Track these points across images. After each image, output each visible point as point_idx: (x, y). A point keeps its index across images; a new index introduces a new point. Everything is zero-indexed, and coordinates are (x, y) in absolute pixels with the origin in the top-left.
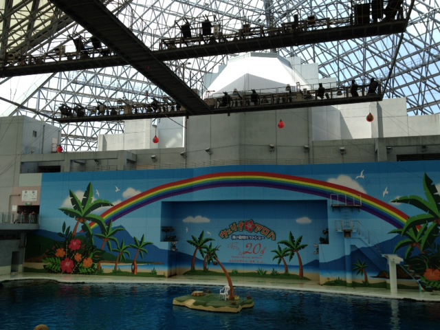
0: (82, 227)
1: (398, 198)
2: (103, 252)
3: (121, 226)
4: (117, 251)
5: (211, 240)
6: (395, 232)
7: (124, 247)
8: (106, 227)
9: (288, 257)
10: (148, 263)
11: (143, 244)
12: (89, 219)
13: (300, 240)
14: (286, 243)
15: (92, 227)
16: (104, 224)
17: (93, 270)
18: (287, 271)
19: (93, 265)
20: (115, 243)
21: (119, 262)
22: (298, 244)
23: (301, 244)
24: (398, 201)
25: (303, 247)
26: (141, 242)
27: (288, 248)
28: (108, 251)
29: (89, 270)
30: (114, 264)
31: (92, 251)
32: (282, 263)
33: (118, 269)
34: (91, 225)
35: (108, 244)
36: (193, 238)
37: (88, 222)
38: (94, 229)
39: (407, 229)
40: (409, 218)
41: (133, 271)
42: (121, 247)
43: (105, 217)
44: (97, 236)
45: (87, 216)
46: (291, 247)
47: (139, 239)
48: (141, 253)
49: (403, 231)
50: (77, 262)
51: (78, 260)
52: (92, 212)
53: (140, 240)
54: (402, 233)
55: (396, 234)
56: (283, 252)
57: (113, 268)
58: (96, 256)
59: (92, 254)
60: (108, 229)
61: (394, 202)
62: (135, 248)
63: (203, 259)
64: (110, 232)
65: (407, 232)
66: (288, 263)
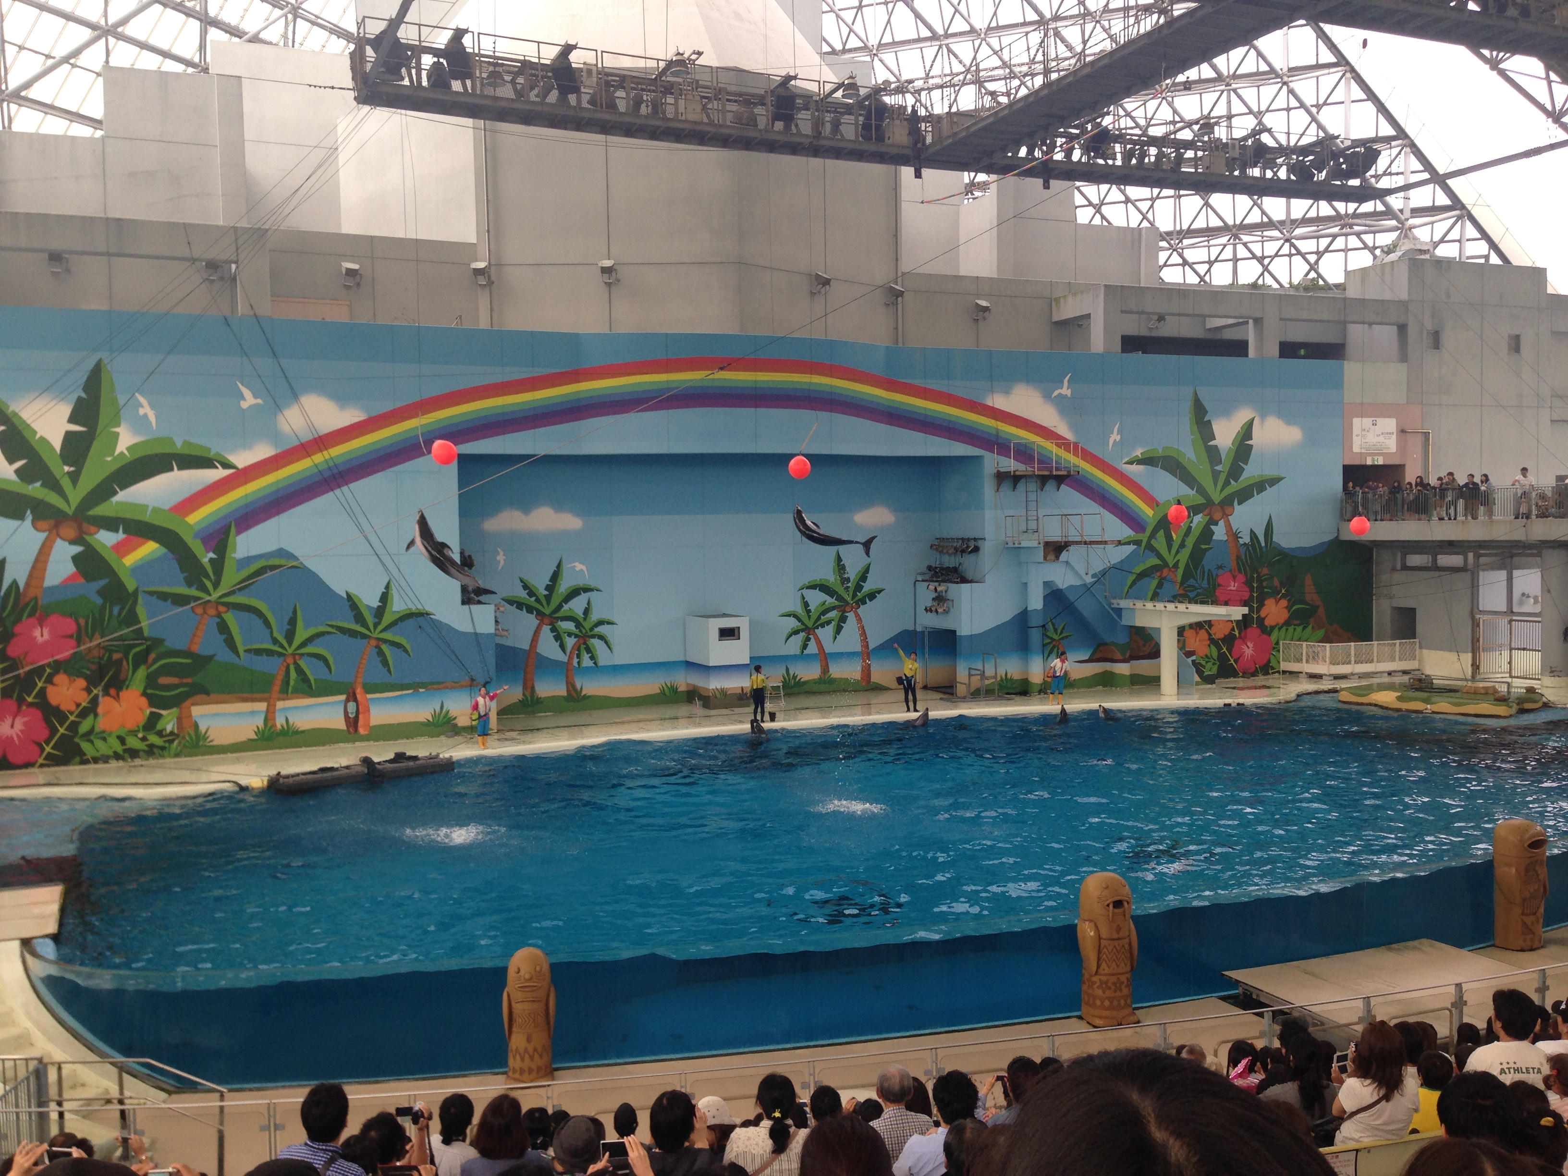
0: (76, 559)
1: (1138, 452)
2: (201, 662)
3: (281, 553)
4: (270, 653)
5: (587, 590)
6: (1128, 543)
7: (301, 635)
8: (206, 558)
9: (830, 629)
10: (415, 686)
11: (387, 619)
12: (111, 524)
13: (863, 577)
14: (824, 588)
15: (130, 560)
16: (197, 547)
17: (154, 739)
18: (825, 670)
19: (154, 718)
20: (257, 622)
21: (285, 692)
22: (859, 588)
23: (868, 587)
24: (1140, 462)
25: (872, 596)
26: (379, 612)
27: (831, 601)
28: (224, 655)
29: (133, 743)
30: (262, 706)
31: (141, 659)
32: (812, 648)
33: (280, 721)
34: (121, 549)
35: (223, 627)
36: (525, 587)
37: (106, 539)
38: (139, 569)
39: (1153, 535)
40: (1158, 504)
41: (353, 723)
42: (290, 636)
43: (197, 518)
44: (163, 596)
45: (100, 510)
46: (840, 598)
47: (370, 599)
48: (381, 653)
49: (1144, 537)
50: (62, 716)
51: (67, 705)
52: (123, 496)
53: (375, 603)
54: (1144, 544)
55: (1132, 547)
56: (814, 617)
57: (260, 721)
58: (163, 680)
59: (142, 672)
60: (218, 565)
61: (1130, 463)
62: (353, 634)
63: (564, 658)
64: (231, 577)
65: (1153, 542)
66: (830, 647)
